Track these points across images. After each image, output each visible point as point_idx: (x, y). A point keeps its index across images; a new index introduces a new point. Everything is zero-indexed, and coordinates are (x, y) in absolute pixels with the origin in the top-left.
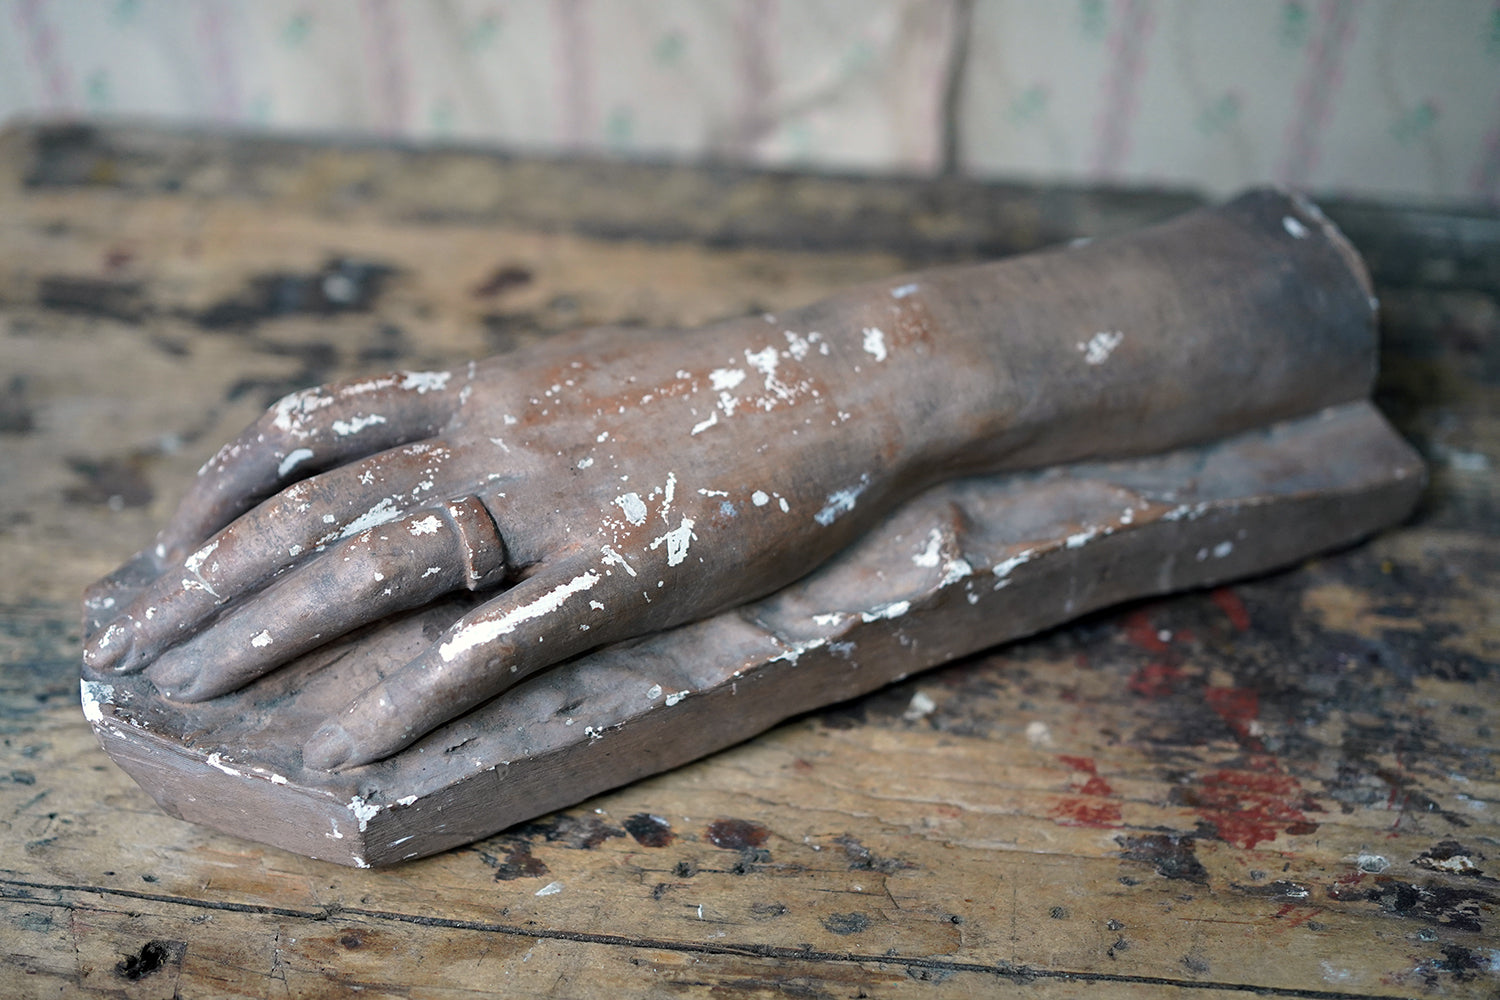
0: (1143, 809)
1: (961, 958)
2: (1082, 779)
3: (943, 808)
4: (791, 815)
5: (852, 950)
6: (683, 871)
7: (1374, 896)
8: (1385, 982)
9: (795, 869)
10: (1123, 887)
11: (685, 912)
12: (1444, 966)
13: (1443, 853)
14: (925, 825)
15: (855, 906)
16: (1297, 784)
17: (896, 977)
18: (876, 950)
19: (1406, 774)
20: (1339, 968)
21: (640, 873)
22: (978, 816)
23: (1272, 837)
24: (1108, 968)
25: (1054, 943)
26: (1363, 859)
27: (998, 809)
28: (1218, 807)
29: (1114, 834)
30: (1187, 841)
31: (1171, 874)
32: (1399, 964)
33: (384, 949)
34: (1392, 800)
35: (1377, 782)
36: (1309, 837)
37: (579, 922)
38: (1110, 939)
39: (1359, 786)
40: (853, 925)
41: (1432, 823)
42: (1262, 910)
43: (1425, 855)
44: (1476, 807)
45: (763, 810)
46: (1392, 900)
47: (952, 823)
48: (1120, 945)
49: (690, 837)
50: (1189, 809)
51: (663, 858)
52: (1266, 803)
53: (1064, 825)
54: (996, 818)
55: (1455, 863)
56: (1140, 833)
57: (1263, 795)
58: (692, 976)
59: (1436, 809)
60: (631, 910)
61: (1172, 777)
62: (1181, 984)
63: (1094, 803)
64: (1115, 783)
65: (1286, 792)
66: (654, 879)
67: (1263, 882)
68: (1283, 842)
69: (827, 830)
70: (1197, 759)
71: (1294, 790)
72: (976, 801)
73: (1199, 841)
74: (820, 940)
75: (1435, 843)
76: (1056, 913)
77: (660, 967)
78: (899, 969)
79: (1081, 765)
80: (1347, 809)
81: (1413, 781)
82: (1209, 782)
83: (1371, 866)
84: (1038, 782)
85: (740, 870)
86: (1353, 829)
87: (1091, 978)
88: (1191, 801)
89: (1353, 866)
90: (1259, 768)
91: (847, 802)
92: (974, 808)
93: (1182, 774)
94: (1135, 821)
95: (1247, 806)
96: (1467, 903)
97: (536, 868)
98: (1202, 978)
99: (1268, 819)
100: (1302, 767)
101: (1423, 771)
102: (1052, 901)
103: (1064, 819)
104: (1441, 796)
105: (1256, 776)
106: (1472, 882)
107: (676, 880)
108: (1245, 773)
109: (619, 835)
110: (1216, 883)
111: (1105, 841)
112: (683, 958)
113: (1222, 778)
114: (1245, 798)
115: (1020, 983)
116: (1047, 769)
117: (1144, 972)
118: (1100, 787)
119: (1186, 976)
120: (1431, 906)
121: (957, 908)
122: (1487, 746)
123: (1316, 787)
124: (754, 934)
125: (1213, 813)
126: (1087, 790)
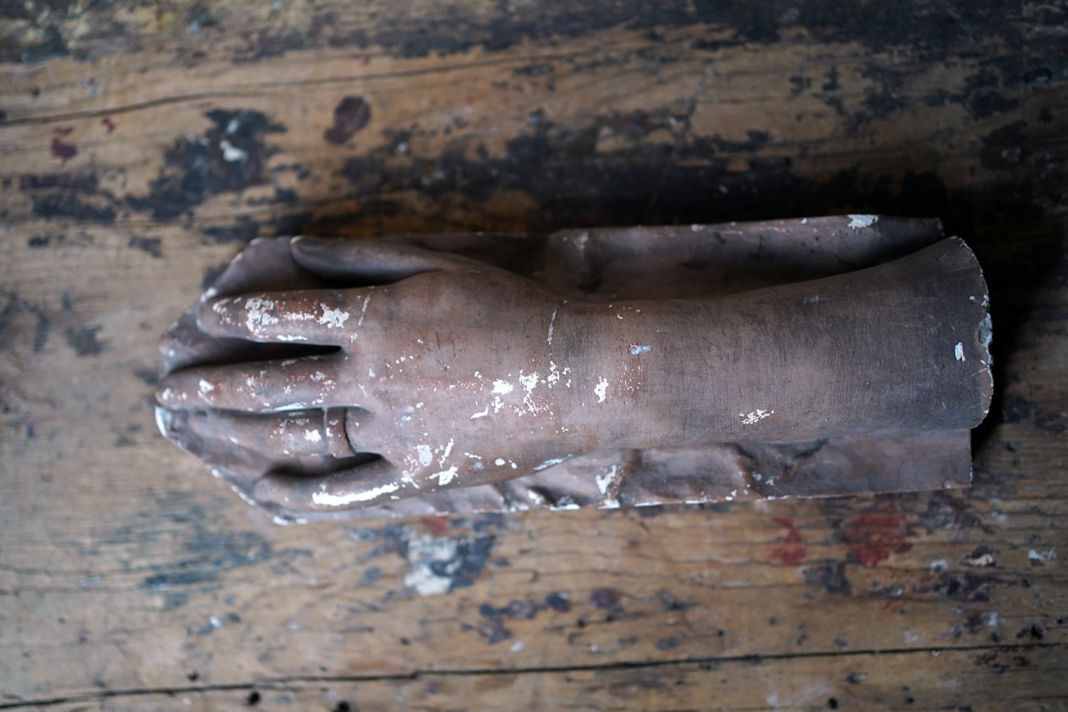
0: (818, 549)
1: (727, 654)
2: (784, 533)
3: (711, 563)
4: (631, 580)
5: (671, 657)
6: (581, 624)
7: (937, 588)
8: (935, 639)
9: (638, 615)
10: (806, 601)
11: (587, 649)
12: (966, 625)
13: (977, 555)
14: (701, 576)
15: (670, 632)
16: (904, 518)
17: (694, 670)
18: (683, 657)
19: (966, 502)
20: (913, 635)
21: (559, 629)
22: (729, 565)
23: (886, 557)
24: (798, 650)
25: (770, 641)
26: (934, 564)
27: (738, 560)
28: (858, 541)
29: (801, 569)
30: (841, 567)
31: (832, 590)
32: (944, 628)
33: (449, 691)
34: (956, 522)
35: (949, 509)
36: (907, 555)
37: (535, 663)
38: (798, 633)
39: (939, 514)
40: (671, 643)
41: (976, 534)
42: (876, 605)
43: (968, 557)
44: (1002, 519)
45: (616, 579)
46: (945, 590)
47: (716, 573)
48: (804, 637)
49: (579, 604)
50: (843, 545)
51: (568, 619)
52: (885, 534)
53: (775, 566)
54: (739, 566)
55: (982, 561)
56: (816, 566)
57: (886, 530)
58: (596, 684)
59: (980, 525)
60: (560, 650)
61: (835, 524)
62: (834, 654)
63: (791, 548)
64: (804, 533)
65: (897, 525)
66: (568, 631)
67: (879, 588)
68: (892, 560)
69: (652, 587)
70: (850, 509)
71: (902, 523)
72: (728, 556)
73: (848, 567)
74: (657, 655)
75: (974, 547)
76: (773, 622)
77: (581, 681)
78: (696, 665)
79: (785, 523)
80: (930, 532)
81: (969, 506)
82: (856, 525)
83: (938, 569)
84: (760, 538)
85: (609, 619)
86: (931, 544)
87: (789, 656)
88: (844, 539)
89: (927, 570)
90: (884, 510)
91: (659, 567)
92: (727, 561)
93: (840, 521)
94: (815, 557)
95: (875, 538)
96: (985, 585)
97: (507, 634)
98: (845, 649)
99: (886, 545)
100: (908, 505)
101: (977, 498)
102: (770, 615)
103: (775, 562)
104: (983, 514)
105: (881, 516)
106: (991, 570)
107: (577, 630)
108: (875, 516)
109: (544, 608)
110: (855, 591)
111: (796, 574)
112: (590, 675)
113: (862, 521)
114: (874, 533)
115: (755, 665)
116: (766, 528)
117: (816, 650)
118: (795, 537)
119: (837, 649)
120: (966, 590)
121: (722, 626)
122: (1016, 471)
123: (915, 518)
124: (623, 656)
125: (855, 546)
126: (788, 540)
